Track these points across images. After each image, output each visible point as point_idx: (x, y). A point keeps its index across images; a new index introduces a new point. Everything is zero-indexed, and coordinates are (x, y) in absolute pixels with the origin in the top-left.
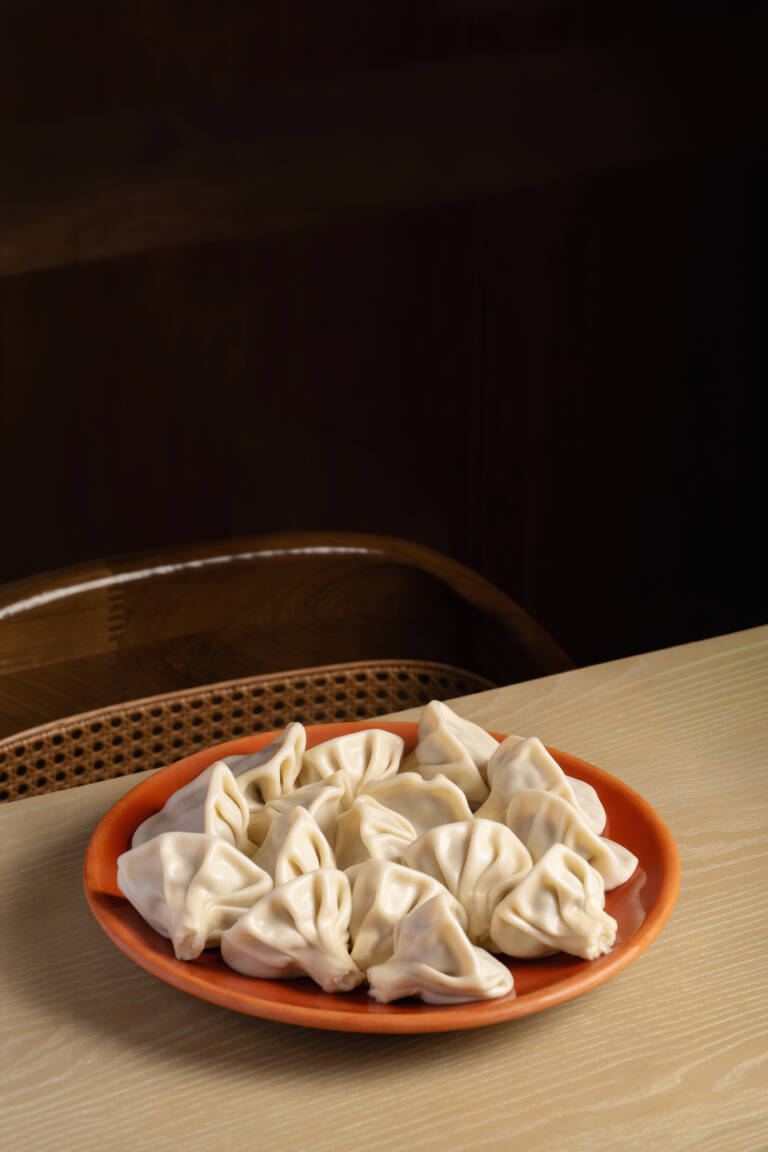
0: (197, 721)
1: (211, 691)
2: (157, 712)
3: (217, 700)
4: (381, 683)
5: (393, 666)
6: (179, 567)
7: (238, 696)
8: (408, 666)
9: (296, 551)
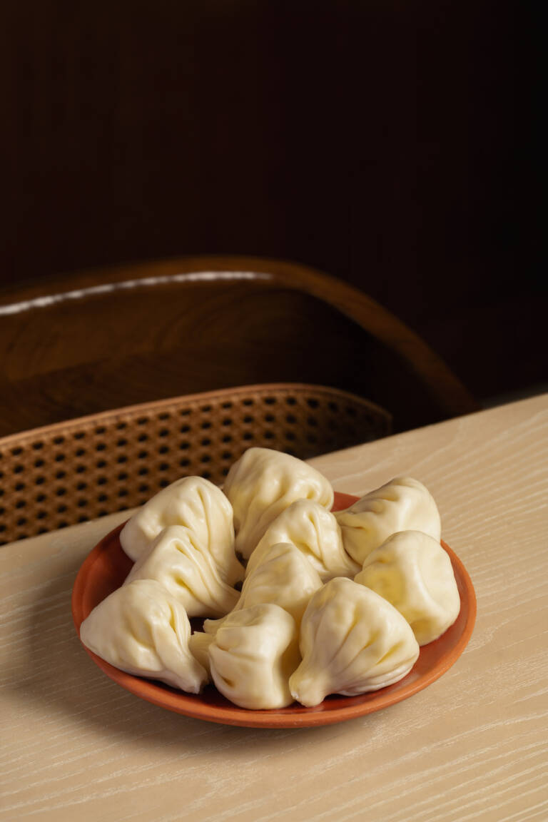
0: (80, 453)
1: (94, 422)
2: (38, 446)
3: (101, 431)
4: (269, 408)
5: (281, 390)
6: (58, 298)
7: (122, 426)
8: (297, 391)
9: (180, 278)
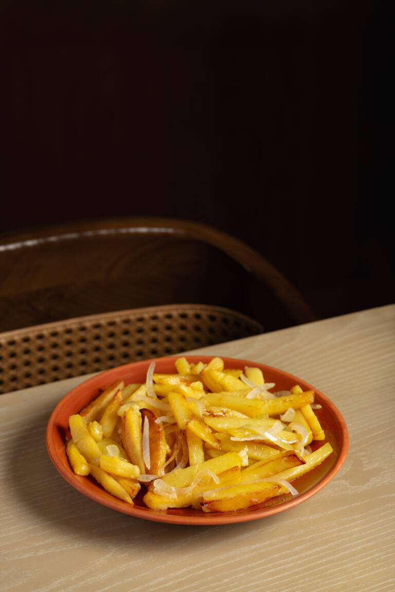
1: (65, 326)
2: (26, 340)
3: (69, 331)
4: (183, 321)
6: (41, 241)
8: (202, 309)
